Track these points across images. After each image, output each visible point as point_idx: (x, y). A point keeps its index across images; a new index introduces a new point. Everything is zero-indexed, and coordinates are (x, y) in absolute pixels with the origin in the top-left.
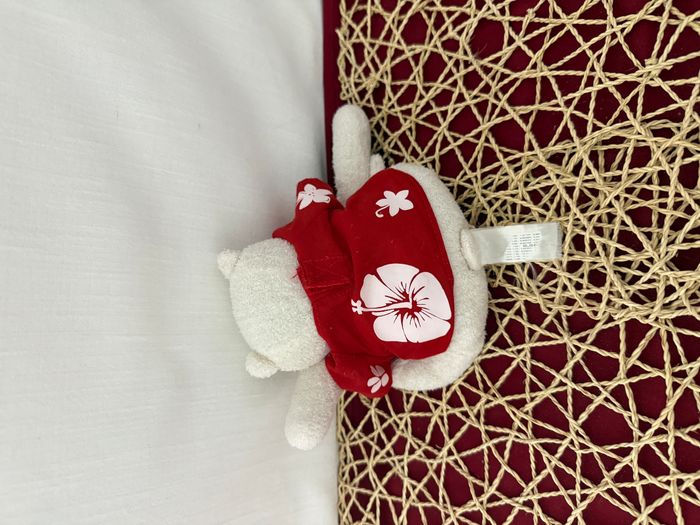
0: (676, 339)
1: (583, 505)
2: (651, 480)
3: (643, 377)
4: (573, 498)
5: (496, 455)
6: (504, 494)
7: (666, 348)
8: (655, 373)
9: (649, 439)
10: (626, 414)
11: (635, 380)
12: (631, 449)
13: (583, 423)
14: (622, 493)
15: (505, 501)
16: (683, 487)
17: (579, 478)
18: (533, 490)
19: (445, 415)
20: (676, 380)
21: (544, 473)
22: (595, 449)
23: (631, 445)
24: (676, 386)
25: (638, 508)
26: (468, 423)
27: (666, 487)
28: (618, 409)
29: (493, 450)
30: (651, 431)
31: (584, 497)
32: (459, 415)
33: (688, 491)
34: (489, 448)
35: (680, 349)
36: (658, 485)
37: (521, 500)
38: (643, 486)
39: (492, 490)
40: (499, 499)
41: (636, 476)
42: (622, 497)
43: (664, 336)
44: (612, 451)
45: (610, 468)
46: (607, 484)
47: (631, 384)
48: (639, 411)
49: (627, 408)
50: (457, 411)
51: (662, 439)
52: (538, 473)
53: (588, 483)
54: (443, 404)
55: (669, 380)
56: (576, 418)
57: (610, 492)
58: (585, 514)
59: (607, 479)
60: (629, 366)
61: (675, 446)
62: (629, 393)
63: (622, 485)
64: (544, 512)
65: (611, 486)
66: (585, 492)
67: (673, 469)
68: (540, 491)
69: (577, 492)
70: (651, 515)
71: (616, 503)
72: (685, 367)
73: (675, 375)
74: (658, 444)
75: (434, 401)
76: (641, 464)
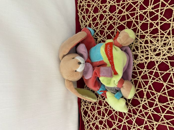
0: (143, 82)
1: (135, 120)
2: (146, 111)
3: (139, 91)
4: (132, 119)
5: (116, 114)
6: (120, 122)
7: (142, 84)
8: (141, 89)
9: (143, 103)
10: (138, 99)
11: (138, 92)
12: (140, 106)
13: (131, 103)
14: (141, 115)
15: (120, 124)
16: (151, 111)
17: (133, 115)
18: (125, 120)
19: (104, 109)
20: (145, 90)
21: (126, 115)
22: (134, 108)
23: (140, 105)
24: (145, 91)
25: (145, 118)
26: (109, 109)
27: (148, 112)
28: (136, 98)
29: (115, 113)
30: (143, 101)
31: (134, 118)
32: (107, 108)
33: (152, 111)
34: (114, 113)
35: (144, 84)
36: (147, 111)
37: (123, 122)
38: (144, 113)
39: (117, 122)
40: (119, 124)
41: (143, 111)
42: (141, 116)
43: (141, 81)
44: (137, 107)
45: (138, 111)
46: (138, 114)
47: (137, 93)
48: (140, 98)
49: (138, 98)
50: (106, 107)
51: (145, 102)
52: (125, 116)
53: (135, 115)
54: (103, 107)
55: (144, 90)
56: (129, 102)
57: (139, 116)
58: (136, 122)
59: (138, 113)
60: (136, 89)
61: (148, 103)
62: (137, 94)
63: (141, 114)
64: (128, 124)
65: (139, 114)
66: (135, 117)
67: (149, 108)
68: (126, 120)
69: (133, 118)
70: (147, 118)
71: (141, 118)
72: (146, 87)
73: (144, 89)
74: (145, 103)
75: (101, 106)
76: (143, 108)
